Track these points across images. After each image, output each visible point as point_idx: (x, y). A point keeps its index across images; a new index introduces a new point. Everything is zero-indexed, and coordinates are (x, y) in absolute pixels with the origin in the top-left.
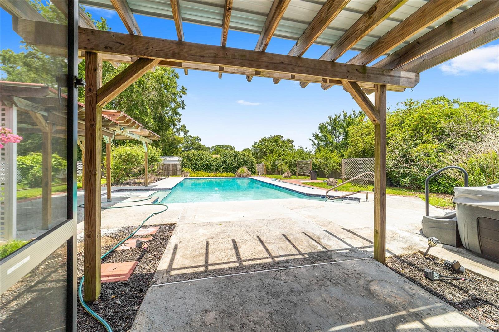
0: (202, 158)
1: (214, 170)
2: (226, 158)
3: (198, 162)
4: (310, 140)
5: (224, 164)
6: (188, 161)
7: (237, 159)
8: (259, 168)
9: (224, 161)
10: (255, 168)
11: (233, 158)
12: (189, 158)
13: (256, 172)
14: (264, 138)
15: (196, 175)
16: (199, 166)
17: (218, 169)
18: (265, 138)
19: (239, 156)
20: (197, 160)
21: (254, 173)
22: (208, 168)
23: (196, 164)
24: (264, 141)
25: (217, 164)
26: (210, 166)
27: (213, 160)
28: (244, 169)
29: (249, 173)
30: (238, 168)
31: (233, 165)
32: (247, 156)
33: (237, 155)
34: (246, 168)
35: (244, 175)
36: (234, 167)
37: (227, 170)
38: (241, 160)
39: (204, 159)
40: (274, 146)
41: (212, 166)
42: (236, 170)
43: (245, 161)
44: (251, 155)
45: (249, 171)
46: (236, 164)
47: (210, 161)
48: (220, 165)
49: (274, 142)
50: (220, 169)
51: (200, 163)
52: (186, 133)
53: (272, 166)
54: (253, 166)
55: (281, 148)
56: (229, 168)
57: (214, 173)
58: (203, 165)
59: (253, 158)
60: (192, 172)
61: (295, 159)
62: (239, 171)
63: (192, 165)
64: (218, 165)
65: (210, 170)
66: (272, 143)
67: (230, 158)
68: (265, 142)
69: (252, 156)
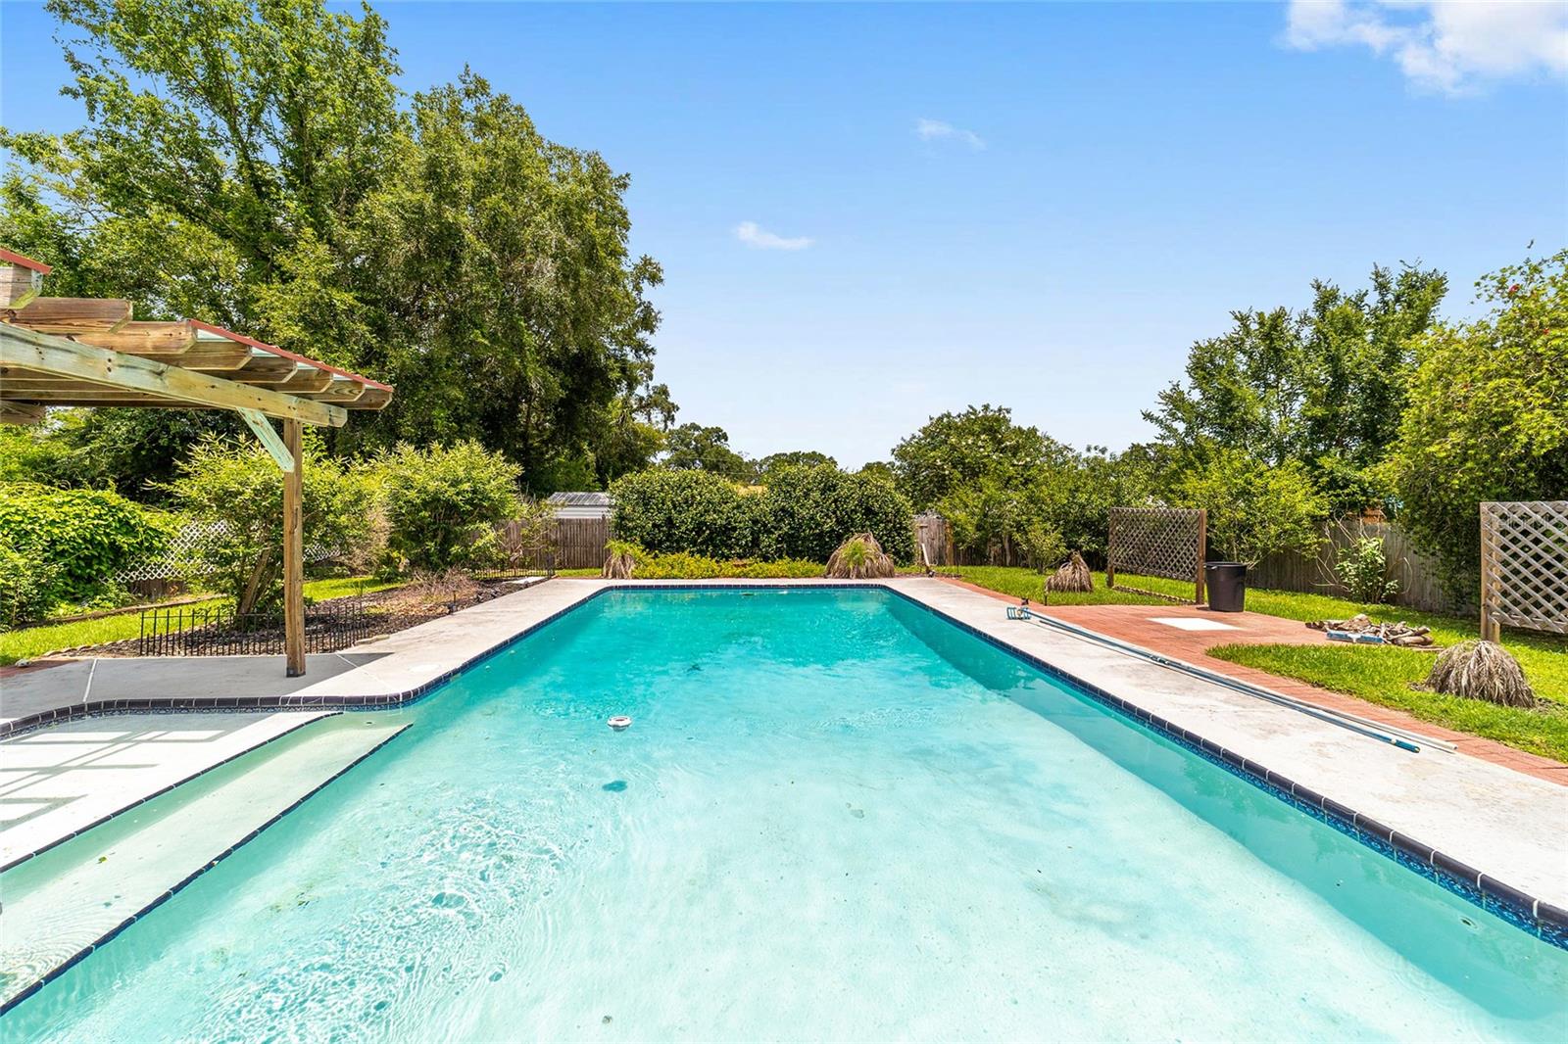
0: (693, 496)
1: (741, 547)
2: (788, 496)
3: (680, 512)
4: (1148, 416)
5: (782, 520)
6: (640, 509)
7: (835, 501)
8: (924, 534)
9: (783, 509)
10: (909, 538)
11: (816, 495)
12: (645, 500)
13: (912, 555)
14: (941, 419)
15: (659, 571)
16: (683, 528)
17: (756, 542)
18: (948, 416)
19: (842, 488)
20: (675, 507)
21: (905, 557)
22: (715, 540)
23: (670, 521)
24: (941, 430)
25: (755, 522)
26: (727, 530)
27: (739, 507)
28: (863, 544)
29: (886, 561)
30: (839, 538)
31: (818, 525)
32: (877, 487)
33: (834, 486)
34: (873, 542)
35: (863, 570)
36: (821, 535)
37: (793, 547)
38: (851, 506)
39: (700, 503)
40: (985, 449)
41: (734, 529)
42: (831, 548)
43: (869, 512)
44: (891, 485)
45: (885, 552)
46: (829, 524)
47: (725, 508)
48: (765, 525)
49: (984, 431)
50: (765, 540)
51: (686, 519)
52: (669, 412)
53: (979, 528)
54: (901, 529)
55: (1014, 455)
56: (805, 539)
57: (739, 562)
58: (699, 528)
59: (900, 497)
60: (649, 559)
61: (1082, 498)
62: (842, 552)
63: (654, 525)
64: (759, 527)
65: (727, 546)
66: (978, 436)
67: (806, 495)
68: (948, 435)
69: (895, 489)
